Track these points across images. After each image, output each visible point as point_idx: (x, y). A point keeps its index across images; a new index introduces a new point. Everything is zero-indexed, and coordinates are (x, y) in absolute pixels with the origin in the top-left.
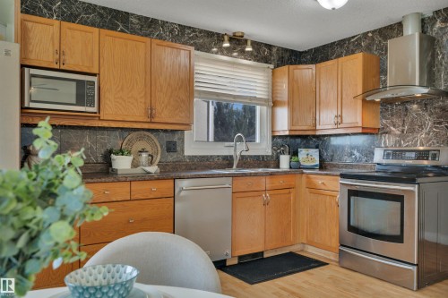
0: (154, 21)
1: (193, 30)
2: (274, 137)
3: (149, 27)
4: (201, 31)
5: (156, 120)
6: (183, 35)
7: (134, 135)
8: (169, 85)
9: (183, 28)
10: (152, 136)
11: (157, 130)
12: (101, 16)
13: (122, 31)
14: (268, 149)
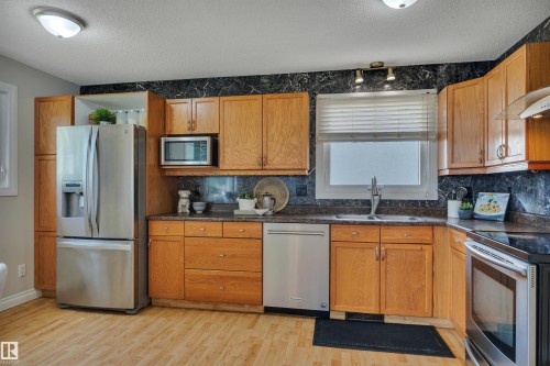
0: (284, 76)
1: (325, 73)
2: (441, 178)
3: (278, 83)
4: (334, 73)
5: (267, 167)
6: (313, 81)
7: (264, 181)
8: (280, 134)
9: (312, 75)
10: (281, 181)
11: (287, 176)
12: (238, 84)
13: (255, 93)
14: (431, 193)
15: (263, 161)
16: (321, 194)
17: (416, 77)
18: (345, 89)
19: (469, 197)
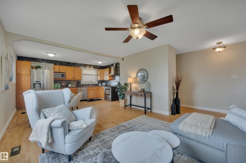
1: (82, 64)
2: (98, 81)
4: (84, 64)
8: (77, 74)
10: (75, 81)
14: (97, 83)
15: (74, 78)
16: (82, 83)
17: (96, 67)
18: (85, 67)
19: (101, 83)
